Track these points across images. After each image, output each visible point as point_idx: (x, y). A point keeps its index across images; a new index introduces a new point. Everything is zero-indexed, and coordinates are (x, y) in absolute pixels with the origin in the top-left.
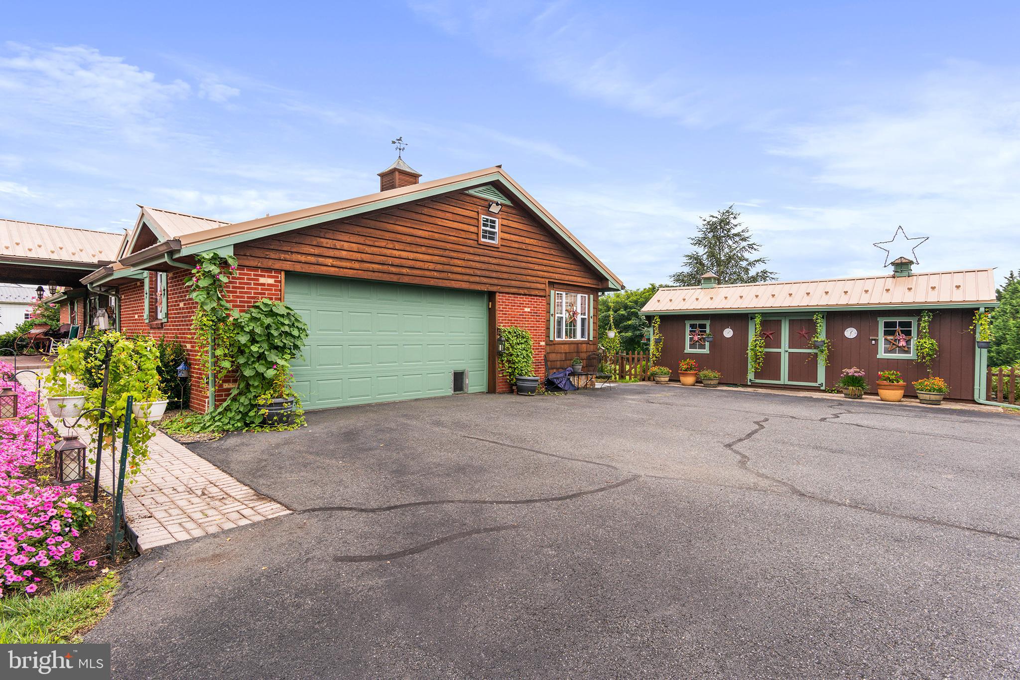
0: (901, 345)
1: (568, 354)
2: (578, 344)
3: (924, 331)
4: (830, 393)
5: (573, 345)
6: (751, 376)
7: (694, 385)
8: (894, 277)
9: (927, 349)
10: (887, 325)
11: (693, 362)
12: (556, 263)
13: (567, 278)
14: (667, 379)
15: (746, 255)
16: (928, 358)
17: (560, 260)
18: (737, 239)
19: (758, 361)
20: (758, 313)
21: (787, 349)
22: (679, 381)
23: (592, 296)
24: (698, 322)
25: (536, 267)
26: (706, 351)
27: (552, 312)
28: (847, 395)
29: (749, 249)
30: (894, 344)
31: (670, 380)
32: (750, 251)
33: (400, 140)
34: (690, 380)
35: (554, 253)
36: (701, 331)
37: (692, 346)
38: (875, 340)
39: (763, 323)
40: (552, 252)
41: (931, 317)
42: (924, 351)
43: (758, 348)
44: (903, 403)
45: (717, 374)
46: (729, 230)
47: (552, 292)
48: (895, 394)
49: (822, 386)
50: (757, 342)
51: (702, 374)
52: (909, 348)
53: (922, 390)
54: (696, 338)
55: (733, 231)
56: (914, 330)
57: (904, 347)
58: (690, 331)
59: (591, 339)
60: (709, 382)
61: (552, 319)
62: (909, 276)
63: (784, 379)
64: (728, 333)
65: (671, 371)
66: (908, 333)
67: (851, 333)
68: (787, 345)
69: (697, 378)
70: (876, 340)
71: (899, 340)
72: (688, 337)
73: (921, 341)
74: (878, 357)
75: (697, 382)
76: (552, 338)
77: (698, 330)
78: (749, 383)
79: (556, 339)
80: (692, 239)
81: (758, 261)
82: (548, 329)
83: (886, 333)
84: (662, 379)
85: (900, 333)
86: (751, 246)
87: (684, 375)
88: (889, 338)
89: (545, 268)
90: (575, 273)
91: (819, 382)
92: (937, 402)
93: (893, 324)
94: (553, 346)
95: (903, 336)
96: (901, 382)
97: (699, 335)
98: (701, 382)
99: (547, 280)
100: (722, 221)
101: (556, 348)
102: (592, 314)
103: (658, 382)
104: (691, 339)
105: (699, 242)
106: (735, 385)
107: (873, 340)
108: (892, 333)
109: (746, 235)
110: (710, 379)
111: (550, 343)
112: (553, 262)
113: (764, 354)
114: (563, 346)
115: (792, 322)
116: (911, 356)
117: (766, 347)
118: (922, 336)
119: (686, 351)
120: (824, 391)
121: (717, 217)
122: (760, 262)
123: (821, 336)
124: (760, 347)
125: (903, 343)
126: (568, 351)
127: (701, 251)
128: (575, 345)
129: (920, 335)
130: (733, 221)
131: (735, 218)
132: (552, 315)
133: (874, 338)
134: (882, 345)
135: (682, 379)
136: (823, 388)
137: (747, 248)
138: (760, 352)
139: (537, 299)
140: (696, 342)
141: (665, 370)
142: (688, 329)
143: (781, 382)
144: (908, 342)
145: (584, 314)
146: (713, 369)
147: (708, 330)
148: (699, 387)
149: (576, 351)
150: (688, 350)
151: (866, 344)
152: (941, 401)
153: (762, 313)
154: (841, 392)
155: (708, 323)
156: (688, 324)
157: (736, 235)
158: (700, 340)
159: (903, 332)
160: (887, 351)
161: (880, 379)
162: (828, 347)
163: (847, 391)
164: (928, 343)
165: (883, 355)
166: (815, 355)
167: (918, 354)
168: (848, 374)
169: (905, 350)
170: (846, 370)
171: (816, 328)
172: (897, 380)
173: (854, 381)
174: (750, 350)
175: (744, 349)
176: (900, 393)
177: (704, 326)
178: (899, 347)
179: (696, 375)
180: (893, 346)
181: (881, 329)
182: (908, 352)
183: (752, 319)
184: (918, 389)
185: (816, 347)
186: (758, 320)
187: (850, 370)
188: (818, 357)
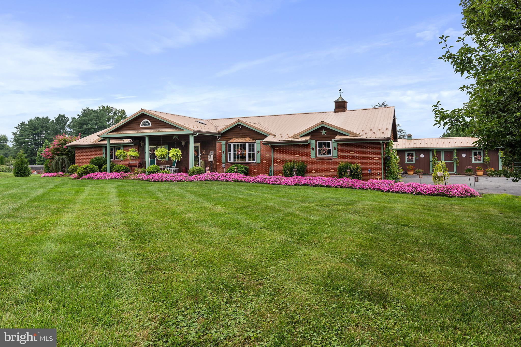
3: (486, 154)
4: (458, 174)
6: (431, 171)
9: (487, 160)
10: (474, 153)
16: (488, 162)
20: (435, 149)
24: (410, 152)
26: (414, 162)
33: (341, 89)
34: (412, 173)
37: (408, 161)
41: (488, 150)
44: (484, 176)
45: (422, 171)
51: (417, 170)
54: (410, 158)
56: (482, 154)
64: (422, 156)
66: (481, 155)
67: (464, 155)
68: (443, 160)
70: (472, 157)
72: (406, 158)
74: (472, 162)
75: (414, 174)
77: (410, 155)
78: (430, 173)
83: (474, 155)
88: (475, 157)
93: (476, 153)
96: (483, 170)
98: (416, 174)
104: (408, 159)
106: (427, 174)
107: (470, 157)
108: (476, 155)
116: (482, 162)
120: (456, 174)
123: (455, 156)
125: (479, 158)
129: (484, 155)
134: (473, 159)
135: (408, 173)
136: (456, 173)
142: (406, 155)
144: (481, 158)
147: (414, 155)
150: (406, 162)
151: (468, 159)
154: (465, 174)
155: (414, 152)
156: (406, 153)
159: (479, 155)
160: (475, 161)
161: (477, 169)
162: (457, 160)
163: (467, 174)
164: (488, 158)
165: (473, 162)
166: (453, 162)
167: (484, 161)
168: (468, 168)
169: (480, 160)
170: (467, 167)
171: (454, 154)
172: (480, 169)
173: (469, 170)
174: (431, 162)
175: (428, 162)
176: (482, 173)
177: (413, 154)
178: (478, 159)
179: (414, 171)
180: (476, 159)
181: (473, 154)
182: (481, 161)
183: (431, 151)
184: (487, 172)
185: (453, 160)
186: (435, 152)
187: (468, 167)
188: (454, 163)
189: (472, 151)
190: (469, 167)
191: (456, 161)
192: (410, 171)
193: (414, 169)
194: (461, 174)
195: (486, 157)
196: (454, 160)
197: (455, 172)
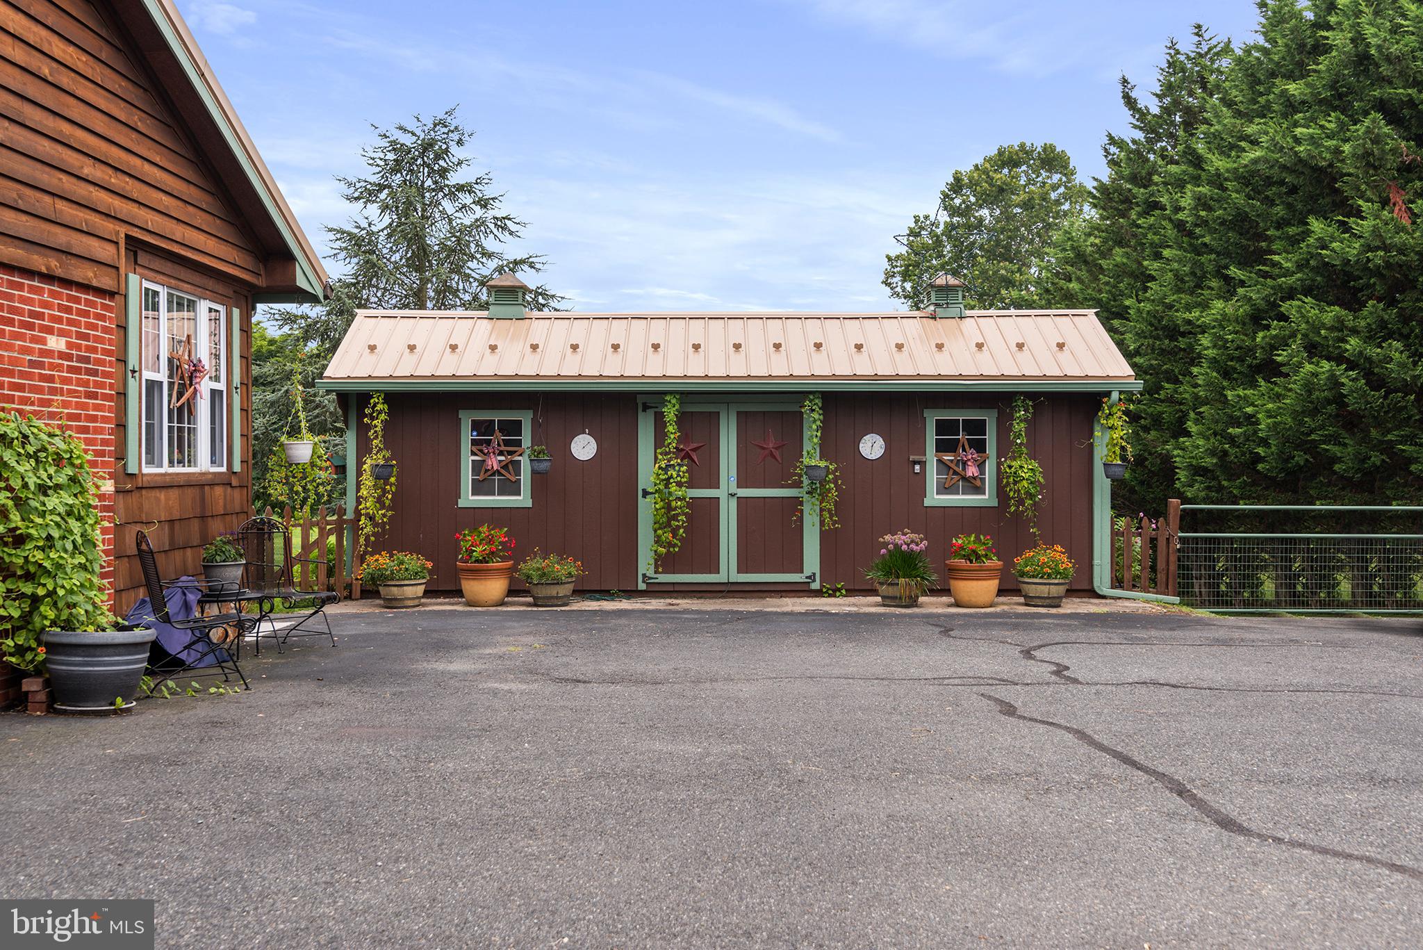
0: (969, 473)
1: (177, 524)
2: (201, 484)
3: (1018, 441)
4: (830, 596)
5: (189, 491)
6: (645, 564)
7: (502, 604)
8: (934, 318)
9: (1025, 483)
10: (942, 427)
11: (500, 534)
12: (147, 166)
13: (179, 232)
14: (420, 590)
15: (490, 244)
16: (1028, 502)
17: (157, 159)
18: (467, 199)
19: (674, 523)
20: (671, 393)
21: (733, 489)
22: (459, 593)
23: (236, 312)
24: (497, 416)
25: (89, 170)
26: (523, 500)
27: (132, 362)
28: (889, 600)
29: (495, 231)
30: (955, 473)
31: (427, 593)
32: (500, 235)
34: (494, 587)
35: (140, 126)
36: (507, 443)
37: (478, 489)
38: (919, 463)
39: (682, 419)
40: (136, 119)
41: (1031, 410)
42: (1020, 486)
43: (673, 488)
44: (998, 609)
45: (572, 567)
46: (443, 172)
47: (134, 279)
48: (981, 589)
49: (814, 581)
50: (671, 472)
51: (532, 565)
52: (983, 480)
53: (1033, 577)
54: (494, 462)
55: (454, 179)
56: (991, 439)
57: (974, 478)
58: (474, 442)
59: (237, 467)
60: (553, 591)
61: (132, 384)
62: (961, 318)
63: (728, 569)
64: (584, 447)
65: (429, 565)
66: (980, 447)
67: (872, 447)
68: (734, 479)
69: (512, 580)
70: (923, 464)
71: (965, 463)
72: (468, 460)
73: (1013, 463)
74: (927, 502)
75: (511, 592)
76: (132, 469)
77: (497, 437)
78: (642, 586)
79: (147, 470)
80: (350, 185)
81: (523, 262)
82: (122, 426)
83: (942, 447)
84: (410, 591)
85: (967, 447)
86: (502, 223)
87: (477, 573)
88: (948, 457)
89: (115, 180)
90: (200, 219)
91: (807, 572)
92: (1055, 602)
93: (953, 426)
94: (136, 495)
95: (972, 454)
96: (995, 562)
97: (501, 453)
98: (526, 592)
99: (123, 230)
100: (427, 146)
101: (146, 506)
102: (237, 380)
103: (391, 603)
104: (477, 467)
105: (368, 194)
106: (605, 594)
107: (915, 463)
108: (951, 446)
109: (489, 192)
110: (558, 582)
111: (130, 485)
112: (138, 162)
113: (689, 505)
114: (162, 495)
115: (743, 418)
116: (986, 498)
117: (691, 485)
118: (1013, 452)
119: (462, 503)
120: (818, 593)
121: (413, 134)
122: (525, 267)
123: (811, 456)
124: (679, 484)
125: (972, 471)
126: (176, 516)
127: (376, 218)
128: (197, 491)
129: (1005, 449)
130: (454, 149)
131: (460, 142)
132: (134, 372)
133: (917, 458)
134: (932, 475)
135: (471, 587)
136: (816, 586)
137: (492, 226)
138: (679, 499)
139: (88, 302)
140: (493, 474)
141: (413, 562)
142: (467, 436)
143: (721, 577)
144: (981, 466)
145: (217, 379)
146: (562, 553)
147: (526, 440)
148: (518, 606)
149: (198, 512)
150: (469, 499)
151: (901, 472)
152: (1060, 598)
153: (682, 393)
154: (874, 592)
155: (526, 419)
156: (467, 420)
157: (461, 188)
158: (505, 467)
159: (972, 444)
160: (943, 489)
161: (955, 554)
162: (823, 482)
163: (891, 591)
164: (1027, 469)
165: (934, 498)
166: (797, 501)
167: (1001, 492)
168: (896, 545)
169: (975, 486)
170: (888, 538)
171: (807, 434)
172: (978, 557)
173: (904, 564)
174: (645, 493)
175: (628, 492)
176: (993, 585)
177: (515, 427)
178: (964, 479)
179: (510, 573)
180: (955, 479)
181: (931, 438)
182: (979, 490)
183: (646, 408)
184: (1023, 574)
185: (798, 485)
186: (671, 412)
187: (899, 539)
188: (806, 508)
189: (927, 413)
190: (902, 539)
191: (818, 489)
192: (478, 573)
193: (516, 552)
194: (851, 592)
195: (1016, 464)
196: (806, 481)
197: (812, 577)
